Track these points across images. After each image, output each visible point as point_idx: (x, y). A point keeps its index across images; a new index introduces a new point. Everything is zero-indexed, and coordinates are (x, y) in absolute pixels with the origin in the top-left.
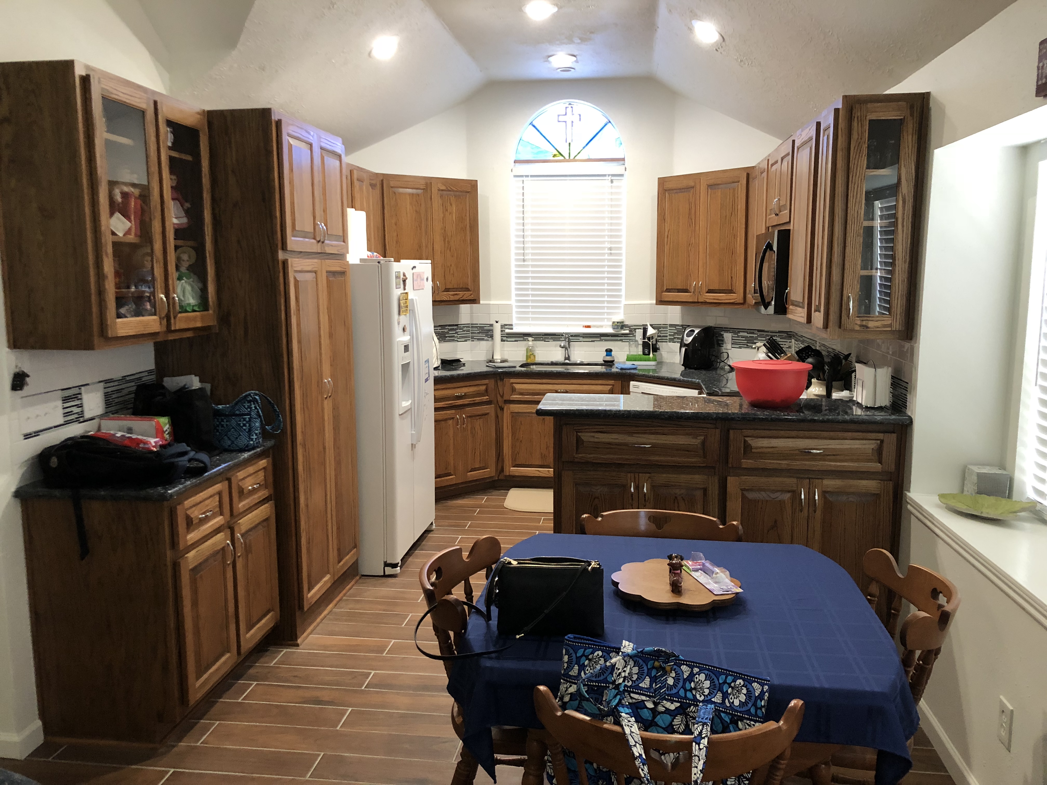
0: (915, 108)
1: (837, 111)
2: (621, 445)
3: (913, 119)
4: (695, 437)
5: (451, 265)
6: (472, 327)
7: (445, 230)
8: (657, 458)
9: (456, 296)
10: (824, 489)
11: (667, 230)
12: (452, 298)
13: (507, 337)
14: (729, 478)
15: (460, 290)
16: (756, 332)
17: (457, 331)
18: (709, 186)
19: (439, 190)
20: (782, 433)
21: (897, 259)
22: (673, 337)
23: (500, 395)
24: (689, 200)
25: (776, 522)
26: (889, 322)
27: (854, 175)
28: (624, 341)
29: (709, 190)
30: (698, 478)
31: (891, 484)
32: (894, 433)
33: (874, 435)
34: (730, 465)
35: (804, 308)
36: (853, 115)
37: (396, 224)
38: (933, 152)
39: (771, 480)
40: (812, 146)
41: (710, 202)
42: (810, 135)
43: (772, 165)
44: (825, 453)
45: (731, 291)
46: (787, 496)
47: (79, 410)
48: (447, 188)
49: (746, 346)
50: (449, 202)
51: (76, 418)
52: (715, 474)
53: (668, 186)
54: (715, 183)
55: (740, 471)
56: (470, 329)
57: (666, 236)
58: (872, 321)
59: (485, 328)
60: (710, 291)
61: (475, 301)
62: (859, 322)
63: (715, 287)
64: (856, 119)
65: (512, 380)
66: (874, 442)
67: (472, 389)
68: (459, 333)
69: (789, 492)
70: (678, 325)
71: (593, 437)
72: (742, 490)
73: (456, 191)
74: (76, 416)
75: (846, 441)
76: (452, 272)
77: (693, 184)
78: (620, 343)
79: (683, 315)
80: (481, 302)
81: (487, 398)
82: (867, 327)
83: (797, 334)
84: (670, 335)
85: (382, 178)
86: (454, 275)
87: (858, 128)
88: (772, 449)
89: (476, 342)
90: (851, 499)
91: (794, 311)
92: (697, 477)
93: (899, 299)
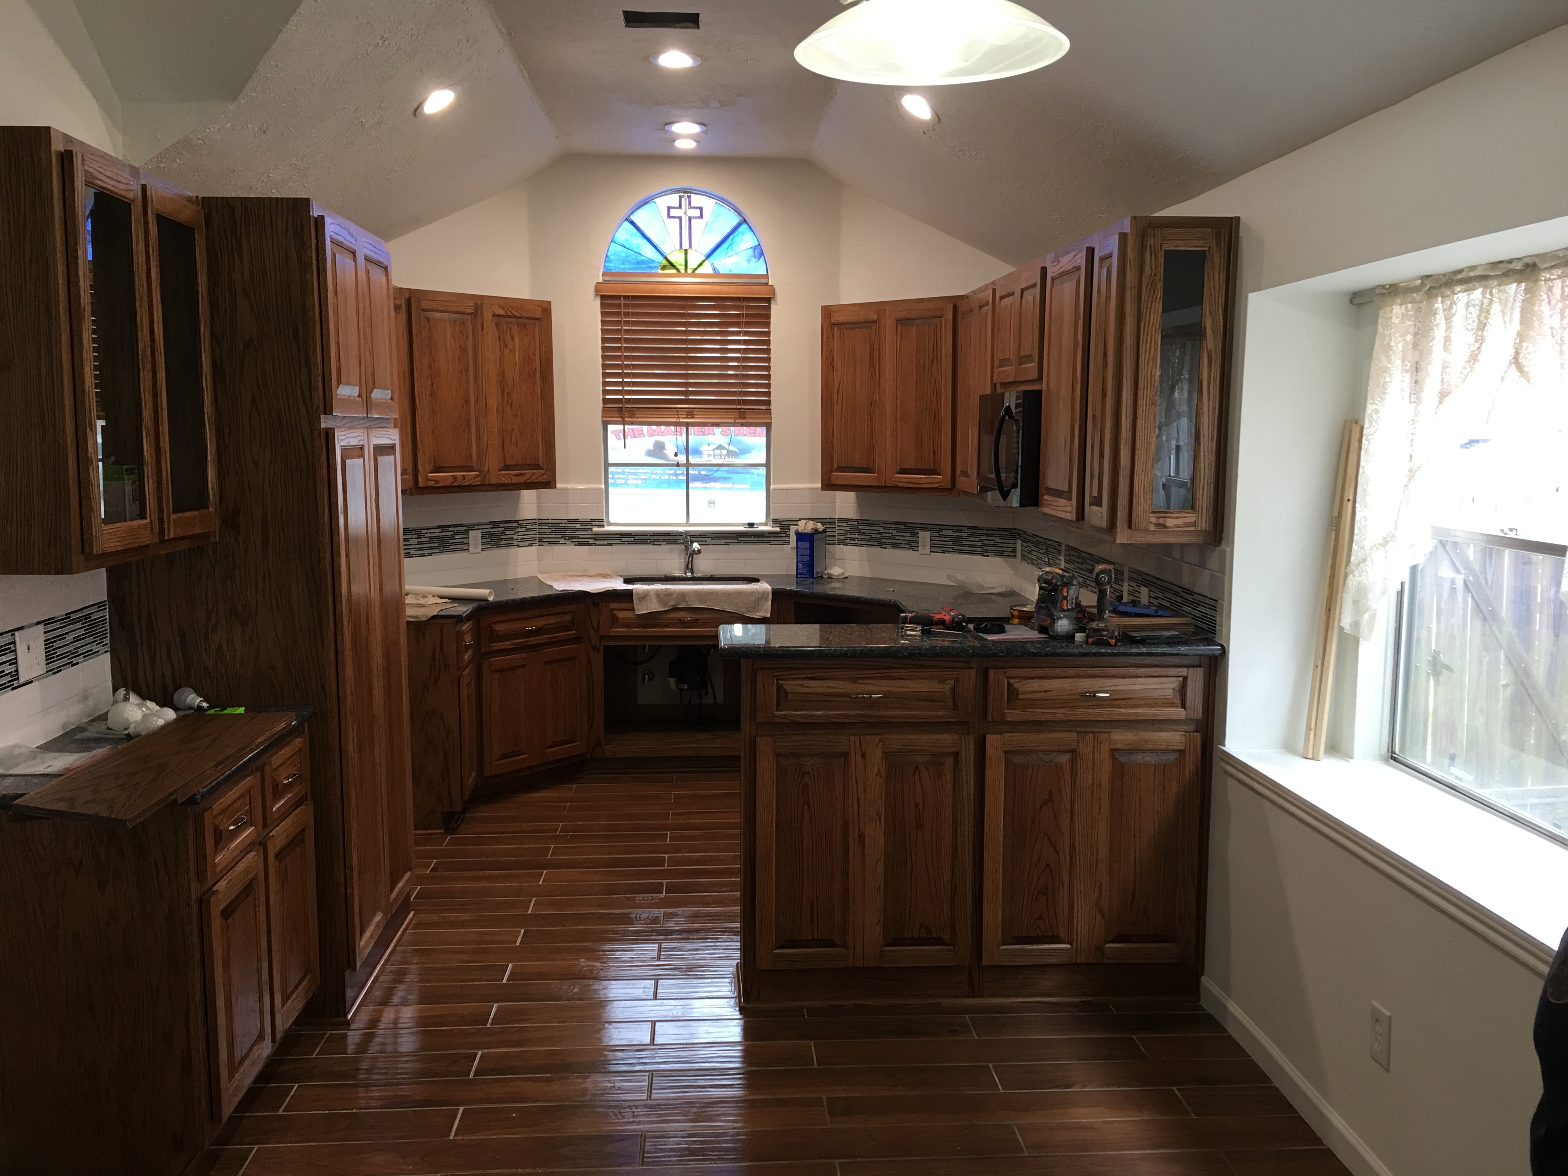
0: (1223, 237)
1: (1123, 237)
2: (840, 696)
3: (1220, 251)
4: (942, 681)
5: (513, 430)
6: (540, 524)
7: (504, 377)
8: (891, 713)
9: (520, 477)
10: (1112, 747)
11: (836, 382)
12: (515, 480)
13: (595, 539)
14: (988, 736)
15: (527, 467)
16: (965, 530)
17: (518, 530)
18: (899, 321)
19: (494, 315)
20: (1058, 671)
21: (1202, 436)
22: (843, 537)
23: (593, 628)
24: (870, 339)
25: (1051, 794)
26: (1193, 520)
27: (1147, 322)
28: (772, 543)
29: (899, 326)
30: (946, 739)
31: (1198, 736)
32: (1200, 666)
33: (1173, 671)
34: (990, 719)
35: (1070, 499)
36: (1145, 243)
37: (430, 368)
38: (1246, 298)
39: (1043, 736)
40: (1079, 279)
41: (900, 343)
42: (1076, 264)
43: (1002, 298)
44: (1113, 697)
45: (934, 472)
46: (1065, 758)
47: (12, 668)
48: (506, 312)
49: (951, 550)
50: (508, 334)
51: (9, 682)
52: (968, 732)
53: (837, 318)
54: (908, 317)
55: (1003, 725)
56: (537, 527)
57: (835, 391)
58: (1170, 517)
59: (561, 525)
60: (903, 471)
61: (549, 483)
62: (1154, 520)
63: (911, 464)
64: (1148, 248)
65: (613, 605)
66: (1175, 679)
67: (552, 620)
68: (520, 534)
69: (1068, 752)
70: (852, 520)
71: (802, 685)
72: (1005, 752)
73: (521, 318)
74: (9, 678)
75: (1140, 679)
76: (514, 440)
77: (875, 317)
78: (767, 546)
79: (860, 504)
80: (558, 486)
81: (574, 634)
82: (1165, 527)
83: (1025, 533)
84: (839, 534)
85: (408, 296)
86: (517, 444)
87: (1151, 259)
88: (1045, 694)
89: (546, 548)
90: (1147, 758)
91: (1050, 503)
92: (945, 736)
93: (1206, 488)
